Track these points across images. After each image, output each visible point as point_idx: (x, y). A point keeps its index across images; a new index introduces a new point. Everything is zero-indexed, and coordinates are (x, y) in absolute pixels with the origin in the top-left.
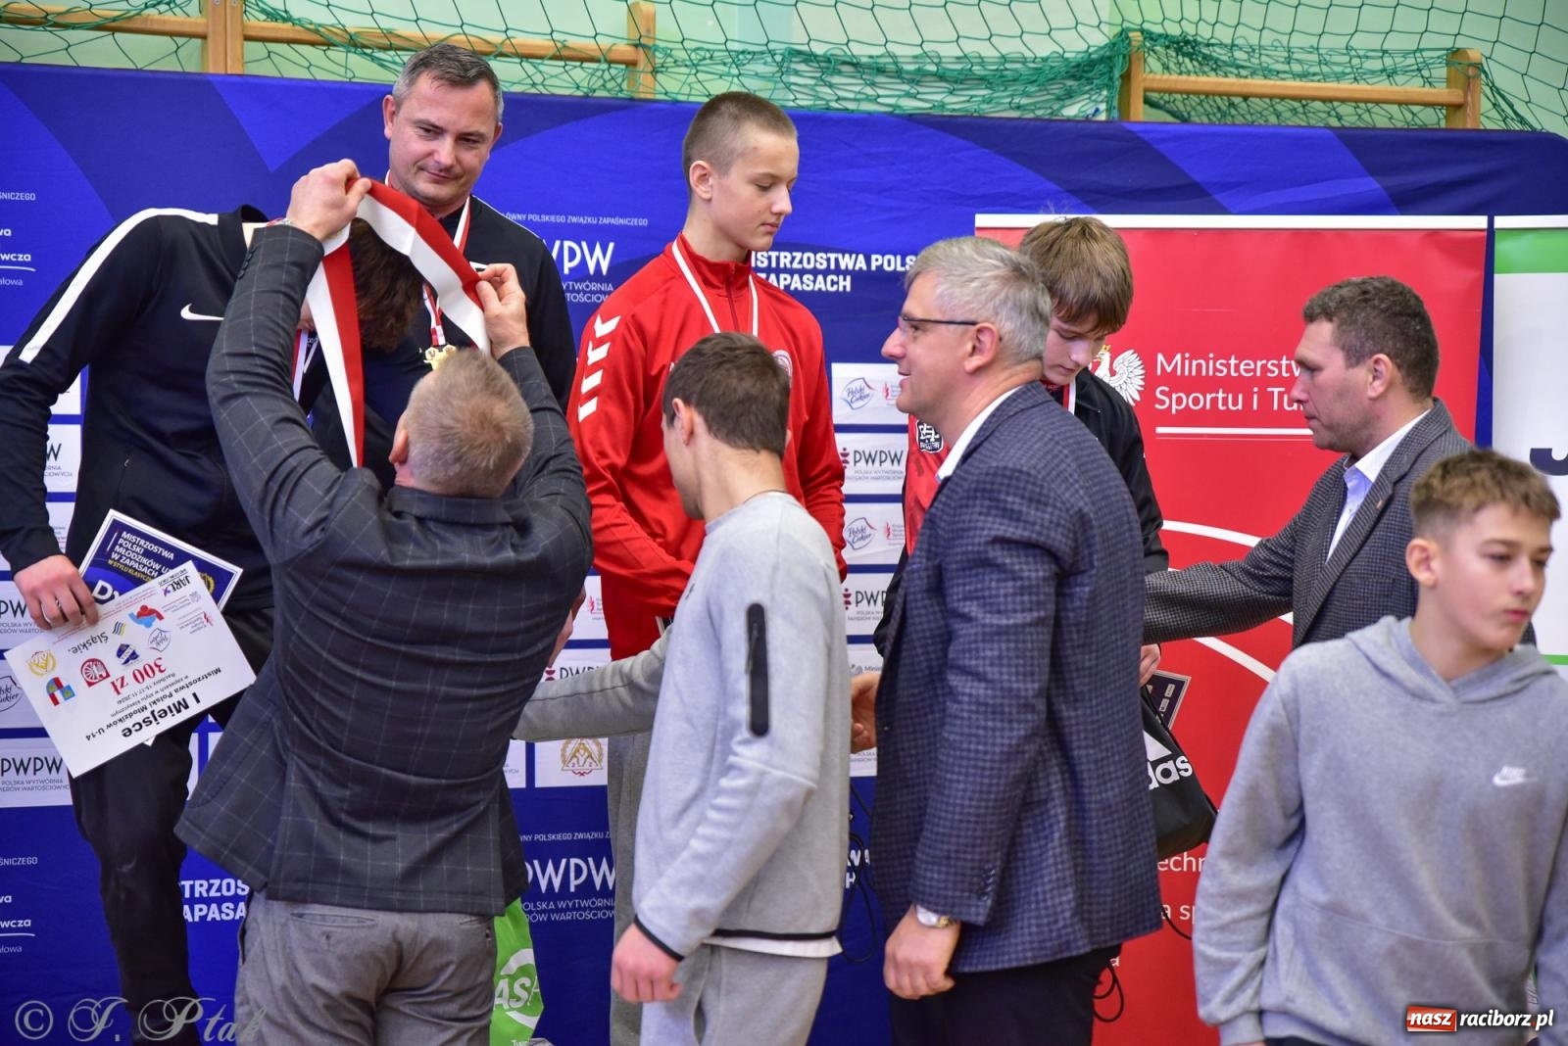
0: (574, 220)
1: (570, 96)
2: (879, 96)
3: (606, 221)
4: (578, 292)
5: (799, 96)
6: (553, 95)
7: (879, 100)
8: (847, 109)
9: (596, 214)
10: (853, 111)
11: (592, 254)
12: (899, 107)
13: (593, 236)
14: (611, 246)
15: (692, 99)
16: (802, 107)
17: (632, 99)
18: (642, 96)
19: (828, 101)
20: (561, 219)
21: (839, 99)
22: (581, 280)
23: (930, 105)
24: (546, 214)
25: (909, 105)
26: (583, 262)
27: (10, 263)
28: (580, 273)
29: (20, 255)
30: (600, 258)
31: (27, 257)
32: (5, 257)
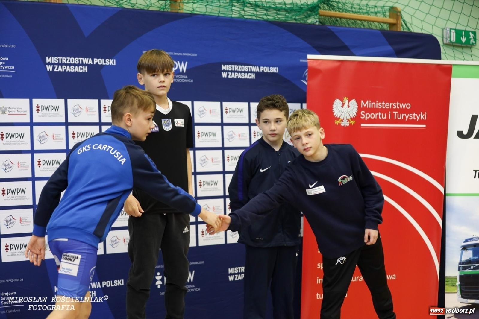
26: (178, 68)
27: (8, 69)
28: (177, 72)
29: (11, 67)
30: (183, 67)
31: (13, 67)
32: (6, 68)
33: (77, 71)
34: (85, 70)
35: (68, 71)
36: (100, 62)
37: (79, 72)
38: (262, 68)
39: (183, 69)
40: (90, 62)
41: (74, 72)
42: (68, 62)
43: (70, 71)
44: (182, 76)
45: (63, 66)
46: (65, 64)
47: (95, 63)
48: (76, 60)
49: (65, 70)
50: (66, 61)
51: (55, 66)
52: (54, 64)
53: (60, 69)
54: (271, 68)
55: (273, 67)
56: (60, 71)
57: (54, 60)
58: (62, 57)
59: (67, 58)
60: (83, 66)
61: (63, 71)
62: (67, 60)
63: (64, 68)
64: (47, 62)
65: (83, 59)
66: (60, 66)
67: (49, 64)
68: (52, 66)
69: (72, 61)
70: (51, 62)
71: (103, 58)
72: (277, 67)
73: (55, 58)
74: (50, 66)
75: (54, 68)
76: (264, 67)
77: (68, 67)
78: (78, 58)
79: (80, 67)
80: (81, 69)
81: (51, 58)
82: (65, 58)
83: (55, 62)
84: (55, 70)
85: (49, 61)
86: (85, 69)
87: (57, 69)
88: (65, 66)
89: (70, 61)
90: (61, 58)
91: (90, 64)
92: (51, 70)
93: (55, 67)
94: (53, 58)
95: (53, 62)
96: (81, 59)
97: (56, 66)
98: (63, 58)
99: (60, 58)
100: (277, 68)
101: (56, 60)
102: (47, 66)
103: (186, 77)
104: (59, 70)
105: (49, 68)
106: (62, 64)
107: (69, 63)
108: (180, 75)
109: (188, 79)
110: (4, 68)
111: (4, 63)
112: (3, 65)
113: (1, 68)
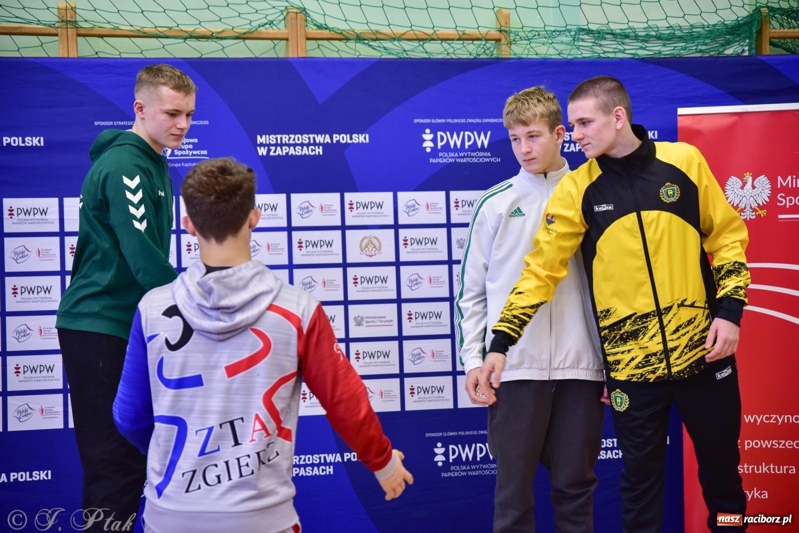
0: (470, 121)
1: (467, 58)
2: (625, 50)
3: (486, 121)
4: (473, 157)
5: (583, 52)
6: (459, 59)
7: (626, 52)
8: (609, 57)
9: (481, 118)
10: (612, 58)
11: (479, 137)
12: (637, 54)
13: (479, 129)
14: (489, 133)
15: (529, 57)
16: (585, 57)
17: (498, 58)
18: (504, 56)
19: (599, 54)
20: (463, 121)
21: (604, 52)
22: (474, 151)
23: (653, 53)
24: (456, 118)
25: (642, 53)
26: (475, 142)
27: (197, 155)
28: (474, 148)
29: (202, 151)
30: (483, 140)
31: (205, 152)
32: (195, 152)
33: (305, 154)
34: (319, 152)
35: (292, 154)
36: (343, 139)
37: (309, 155)
39: (482, 143)
40: (328, 139)
41: (301, 155)
42: (291, 142)
43: (294, 154)
44: (481, 154)
45: (284, 148)
46: (286, 145)
47: (334, 142)
48: (305, 139)
49: (287, 153)
50: (289, 140)
51: (271, 148)
52: (270, 145)
53: (279, 151)
56: (279, 154)
57: (269, 139)
58: (282, 133)
59: (290, 136)
60: (315, 147)
61: (284, 154)
62: (290, 138)
63: (286, 149)
64: (258, 143)
65: (316, 136)
66: (279, 148)
67: (262, 145)
68: (266, 148)
69: (298, 140)
70: (264, 142)
71: (348, 133)
73: (271, 136)
74: (262, 148)
75: (269, 151)
77: (292, 148)
78: (308, 134)
79: (310, 148)
80: (312, 150)
81: (264, 136)
82: (287, 136)
83: (271, 142)
84: (272, 154)
85: (261, 141)
86: (319, 150)
87: (275, 152)
88: (287, 148)
89: (294, 140)
90: (281, 136)
91: (328, 142)
92: (265, 154)
93: (271, 150)
94: (267, 136)
95: (268, 142)
96: (311, 136)
97: (273, 148)
98: (284, 136)
99: (279, 136)
101: (272, 139)
102: (258, 148)
103: (489, 154)
104: (277, 154)
105: (262, 151)
106: (282, 145)
107: (294, 142)
108: (477, 152)
109: (492, 157)
110: (191, 153)
111: (191, 146)
112: (189, 149)
113: (187, 153)
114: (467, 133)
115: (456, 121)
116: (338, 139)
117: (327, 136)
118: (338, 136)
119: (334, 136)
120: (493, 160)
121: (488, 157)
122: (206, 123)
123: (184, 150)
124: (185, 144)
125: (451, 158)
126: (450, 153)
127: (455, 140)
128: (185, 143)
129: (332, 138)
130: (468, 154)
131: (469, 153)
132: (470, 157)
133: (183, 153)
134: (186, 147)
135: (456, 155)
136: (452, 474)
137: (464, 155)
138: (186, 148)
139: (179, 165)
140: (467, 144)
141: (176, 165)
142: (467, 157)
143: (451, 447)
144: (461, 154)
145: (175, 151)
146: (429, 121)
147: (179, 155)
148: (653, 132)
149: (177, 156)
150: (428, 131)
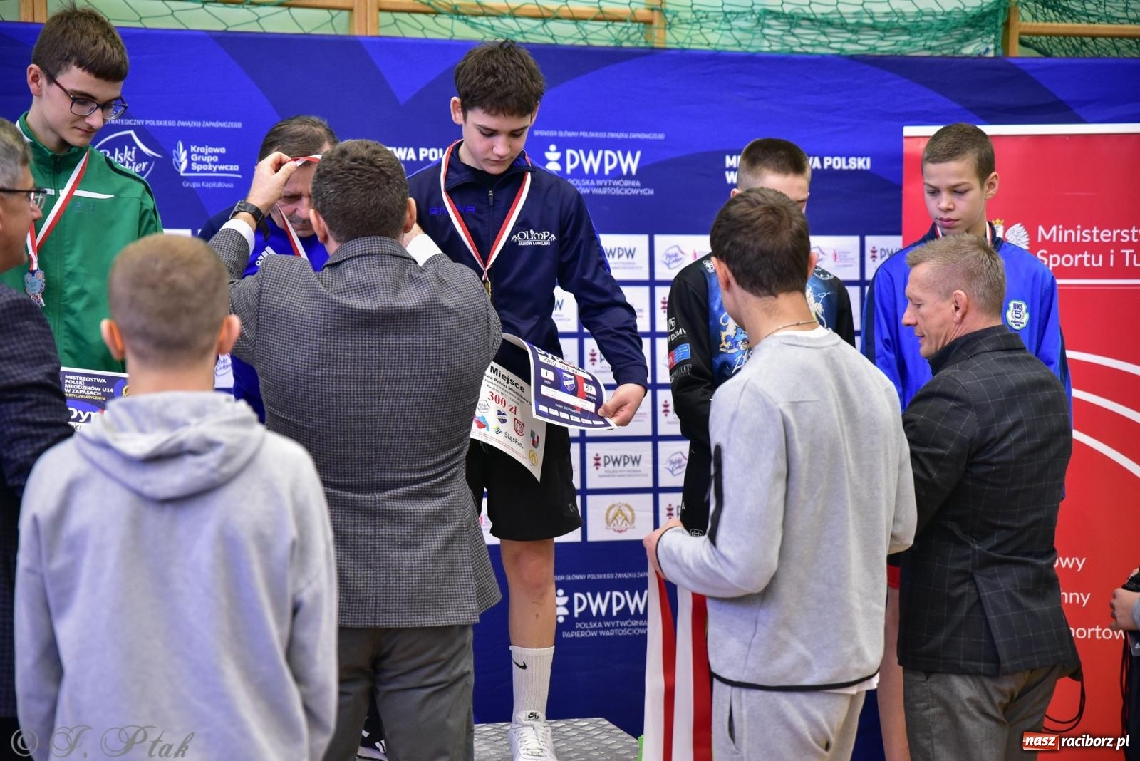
0: (612, 135)
1: (605, 47)
3: (634, 136)
4: (615, 187)
5: (771, 43)
7: (830, 45)
8: (806, 53)
9: (628, 131)
10: (812, 54)
12: (844, 50)
13: (625, 147)
15: (697, 47)
16: (774, 51)
18: (657, 46)
19: (793, 47)
20: (603, 135)
21: (800, 45)
22: (617, 179)
23: (867, 48)
24: (593, 131)
25: (852, 48)
26: (619, 165)
27: (224, 172)
28: (617, 173)
29: (231, 166)
30: (630, 163)
31: (236, 168)
32: (221, 168)
38: (828, 161)
39: (629, 168)
44: (626, 183)
54: (852, 160)
55: (857, 157)
72: (866, 156)
76: (833, 156)
100: (868, 160)
103: (638, 184)
108: (621, 180)
109: (642, 187)
110: (215, 168)
111: (216, 159)
112: (213, 163)
113: (210, 169)
114: (608, 153)
115: (592, 135)
116: (426, 155)
117: (411, 151)
118: (426, 150)
119: (421, 150)
120: (643, 191)
121: (637, 187)
122: (238, 125)
123: (206, 163)
124: (207, 155)
125: (585, 187)
126: (583, 180)
127: (591, 162)
128: (206, 153)
129: (417, 154)
130: (608, 183)
131: (610, 181)
132: (612, 186)
133: (205, 167)
134: (209, 159)
135: (592, 183)
136: (577, 634)
137: (604, 184)
138: (208, 161)
139: (199, 185)
140: (608, 168)
141: (194, 185)
142: (608, 186)
143: (577, 595)
144: (600, 183)
145: (194, 165)
146: (554, 133)
147: (198, 170)
148: (864, 159)
149: (196, 171)
150: (553, 147)
